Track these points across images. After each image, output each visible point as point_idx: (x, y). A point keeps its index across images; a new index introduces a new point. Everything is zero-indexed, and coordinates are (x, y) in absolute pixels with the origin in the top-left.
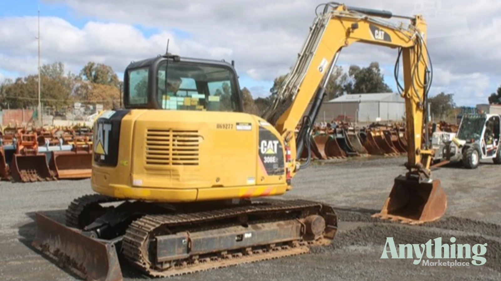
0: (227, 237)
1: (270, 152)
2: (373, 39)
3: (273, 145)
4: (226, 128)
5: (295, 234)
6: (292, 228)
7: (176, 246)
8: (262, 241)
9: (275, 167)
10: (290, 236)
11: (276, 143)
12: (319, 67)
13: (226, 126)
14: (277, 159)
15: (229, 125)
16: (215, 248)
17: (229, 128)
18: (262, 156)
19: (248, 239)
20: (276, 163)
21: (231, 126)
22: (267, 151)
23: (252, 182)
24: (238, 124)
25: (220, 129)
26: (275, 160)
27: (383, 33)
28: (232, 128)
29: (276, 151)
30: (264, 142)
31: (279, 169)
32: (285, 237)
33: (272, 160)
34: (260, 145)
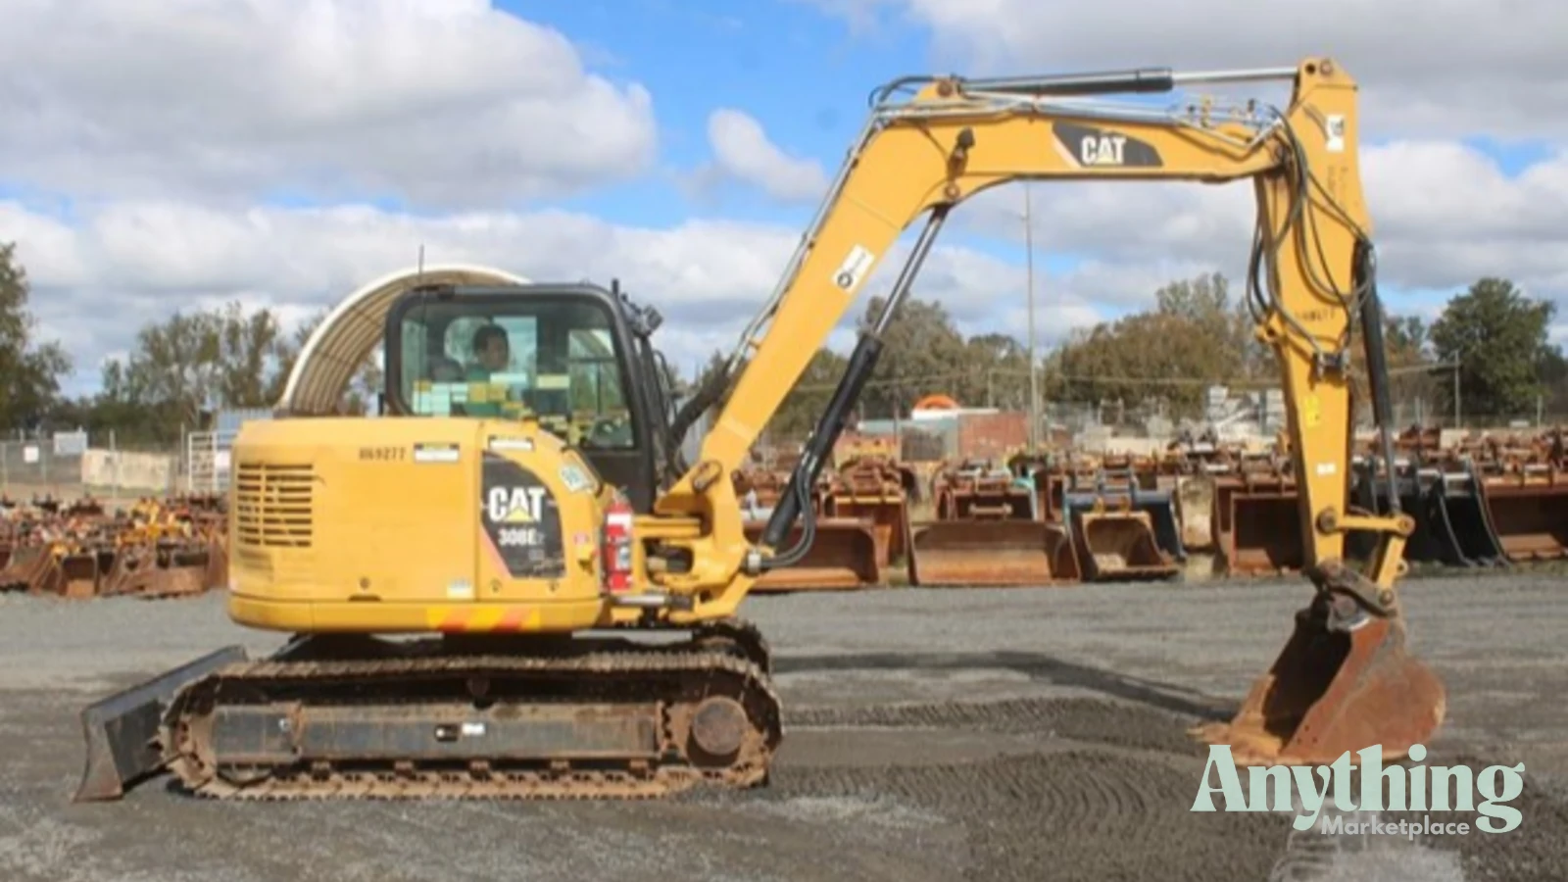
0: (406, 727)
1: (519, 516)
2: (1074, 166)
3: (529, 498)
4: (386, 457)
5: (636, 741)
6: (624, 724)
7: (264, 732)
8: (517, 748)
9: (536, 556)
10: (618, 746)
11: (537, 493)
12: (839, 272)
13: (383, 453)
14: (542, 536)
15: (395, 449)
16: (374, 748)
17: (394, 456)
18: (493, 529)
19: (472, 738)
20: (537, 547)
21: (398, 454)
22: (508, 513)
23: (465, 592)
24: (419, 447)
25: (368, 462)
26: (537, 538)
27: (1120, 142)
28: (402, 457)
29: (537, 515)
30: (498, 493)
31: (548, 563)
32: (597, 746)
33: (526, 538)
34: (485, 498)
